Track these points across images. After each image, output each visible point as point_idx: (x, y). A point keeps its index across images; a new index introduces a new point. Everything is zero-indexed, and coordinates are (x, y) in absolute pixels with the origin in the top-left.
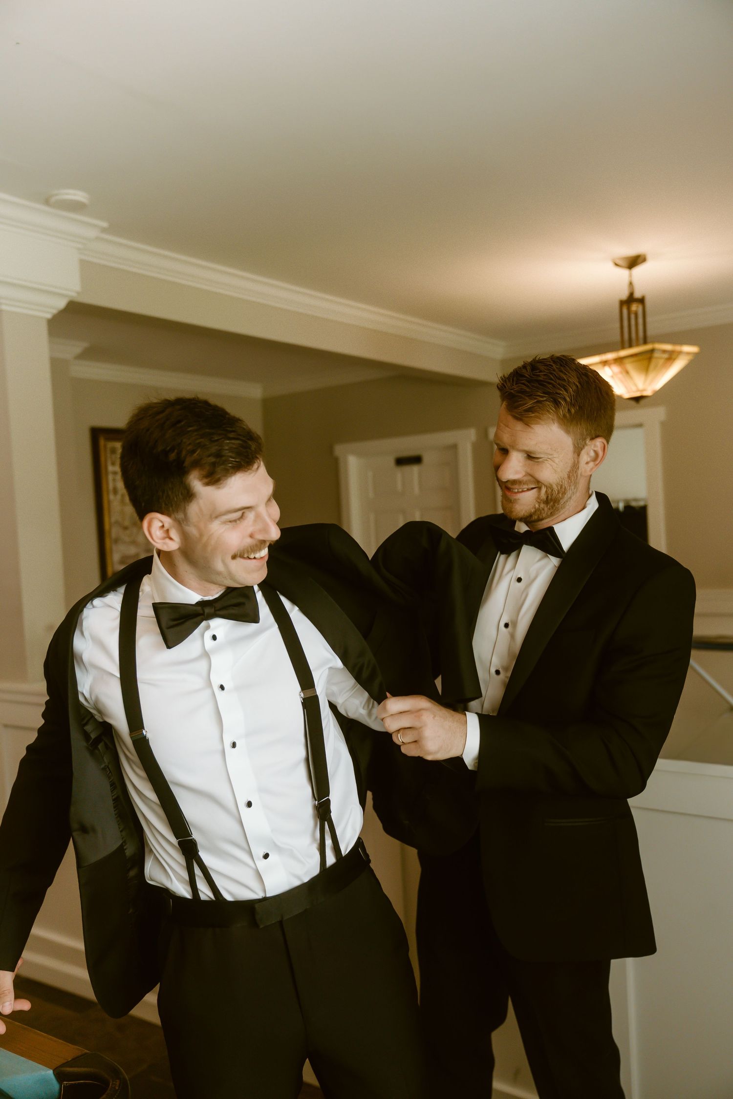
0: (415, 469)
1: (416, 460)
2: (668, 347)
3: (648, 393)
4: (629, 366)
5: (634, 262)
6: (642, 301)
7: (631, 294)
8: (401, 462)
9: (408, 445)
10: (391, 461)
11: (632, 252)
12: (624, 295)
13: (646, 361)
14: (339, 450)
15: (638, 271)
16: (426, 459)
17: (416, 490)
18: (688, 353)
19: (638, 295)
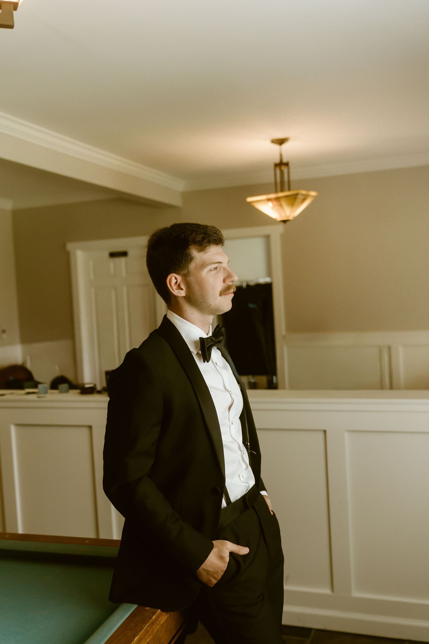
0: (122, 260)
1: (124, 254)
2: (304, 192)
3: (291, 218)
4: (283, 203)
5: (281, 142)
6: (287, 164)
7: (281, 160)
8: (113, 255)
9: (118, 244)
10: (106, 255)
11: (280, 135)
12: (278, 161)
13: (293, 200)
14: (70, 246)
15: (285, 146)
16: (131, 253)
17: (124, 273)
18: (313, 196)
19: (285, 160)
